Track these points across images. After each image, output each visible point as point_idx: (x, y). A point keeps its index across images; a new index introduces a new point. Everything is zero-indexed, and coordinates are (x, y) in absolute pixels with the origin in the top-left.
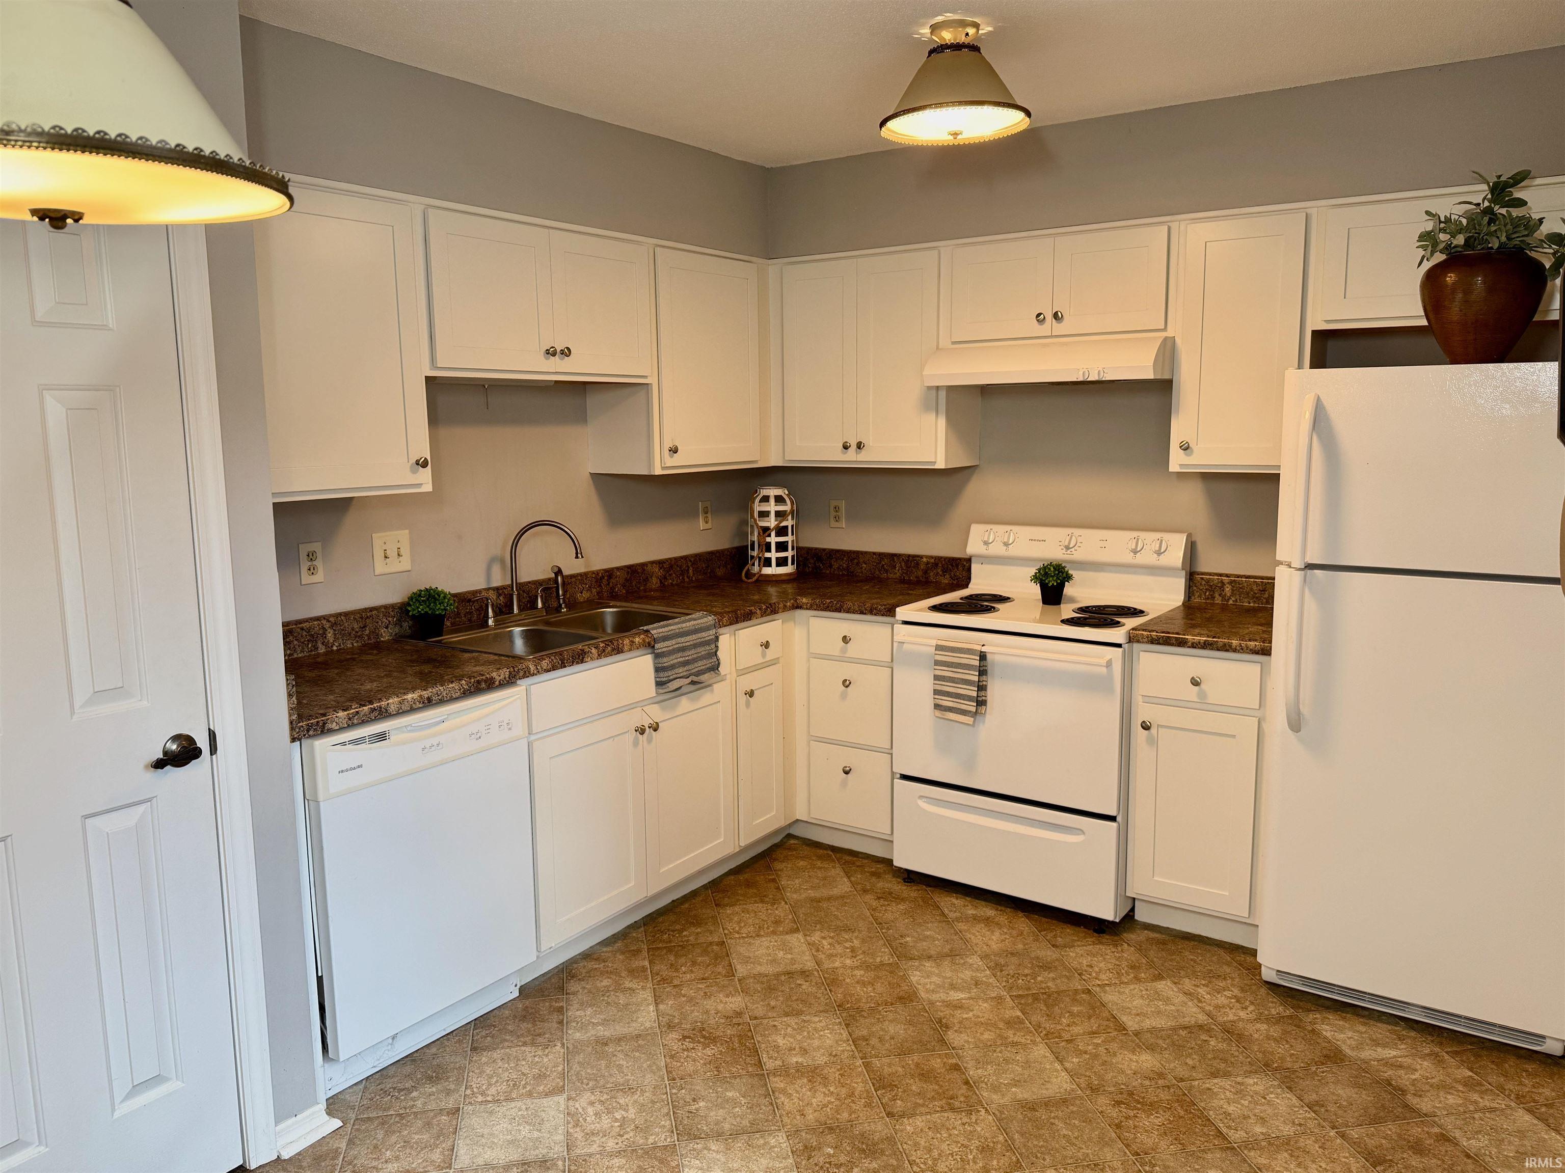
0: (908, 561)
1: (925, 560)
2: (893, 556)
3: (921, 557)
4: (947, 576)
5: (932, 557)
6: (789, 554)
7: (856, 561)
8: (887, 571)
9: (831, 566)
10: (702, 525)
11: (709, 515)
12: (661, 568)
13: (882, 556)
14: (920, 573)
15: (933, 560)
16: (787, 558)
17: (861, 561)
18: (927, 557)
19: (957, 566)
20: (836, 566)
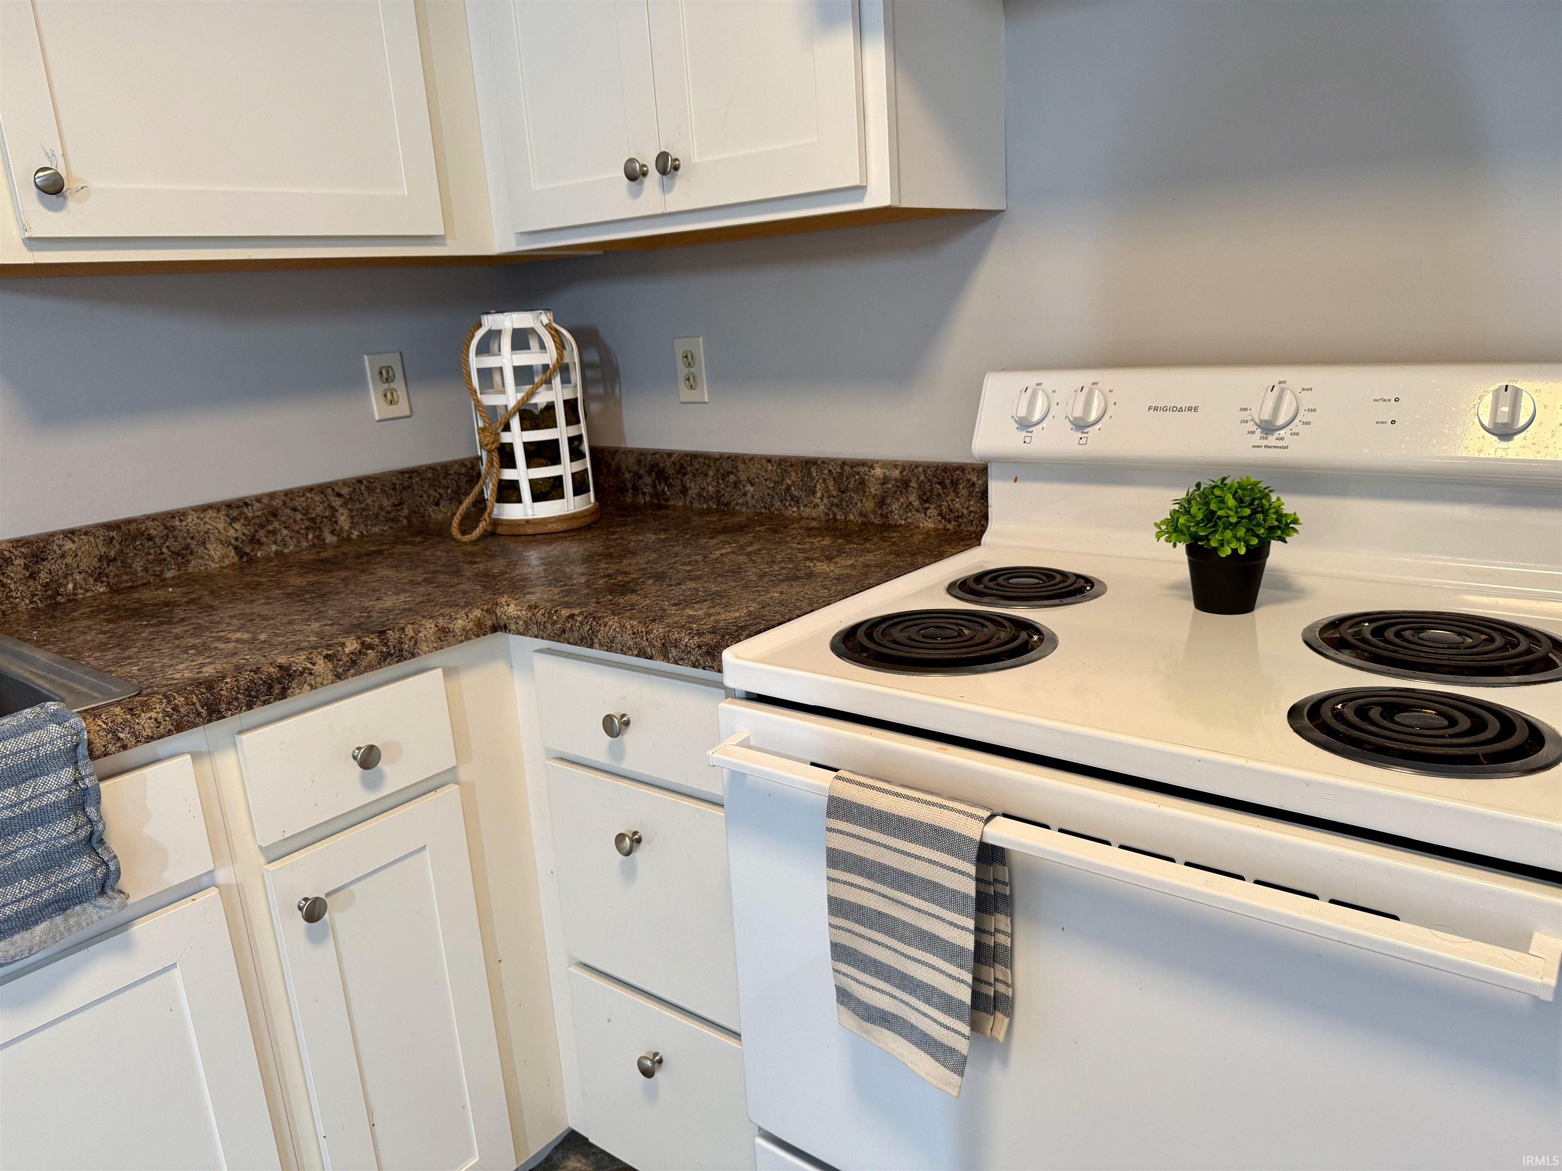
0: (841, 474)
1: (878, 472)
2: (808, 464)
3: (869, 464)
4: (932, 512)
5: (895, 465)
6: (566, 469)
7: (732, 478)
8: (797, 501)
9: (685, 491)
10: (377, 407)
11: (399, 385)
12: (234, 520)
13: (784, 464)
14: (870, 505)
15: (896, 473)
16: (559, 479)
17: (743, 477)
18: (885, 464)
19: (955, 484)
20: (693, 491)
